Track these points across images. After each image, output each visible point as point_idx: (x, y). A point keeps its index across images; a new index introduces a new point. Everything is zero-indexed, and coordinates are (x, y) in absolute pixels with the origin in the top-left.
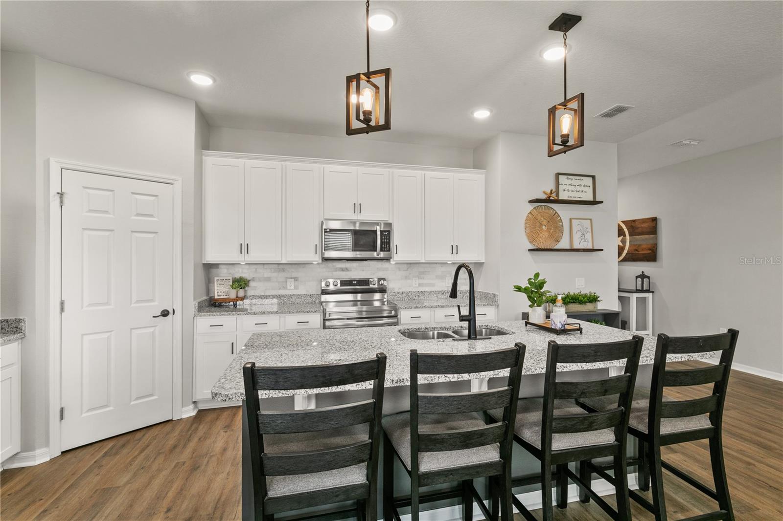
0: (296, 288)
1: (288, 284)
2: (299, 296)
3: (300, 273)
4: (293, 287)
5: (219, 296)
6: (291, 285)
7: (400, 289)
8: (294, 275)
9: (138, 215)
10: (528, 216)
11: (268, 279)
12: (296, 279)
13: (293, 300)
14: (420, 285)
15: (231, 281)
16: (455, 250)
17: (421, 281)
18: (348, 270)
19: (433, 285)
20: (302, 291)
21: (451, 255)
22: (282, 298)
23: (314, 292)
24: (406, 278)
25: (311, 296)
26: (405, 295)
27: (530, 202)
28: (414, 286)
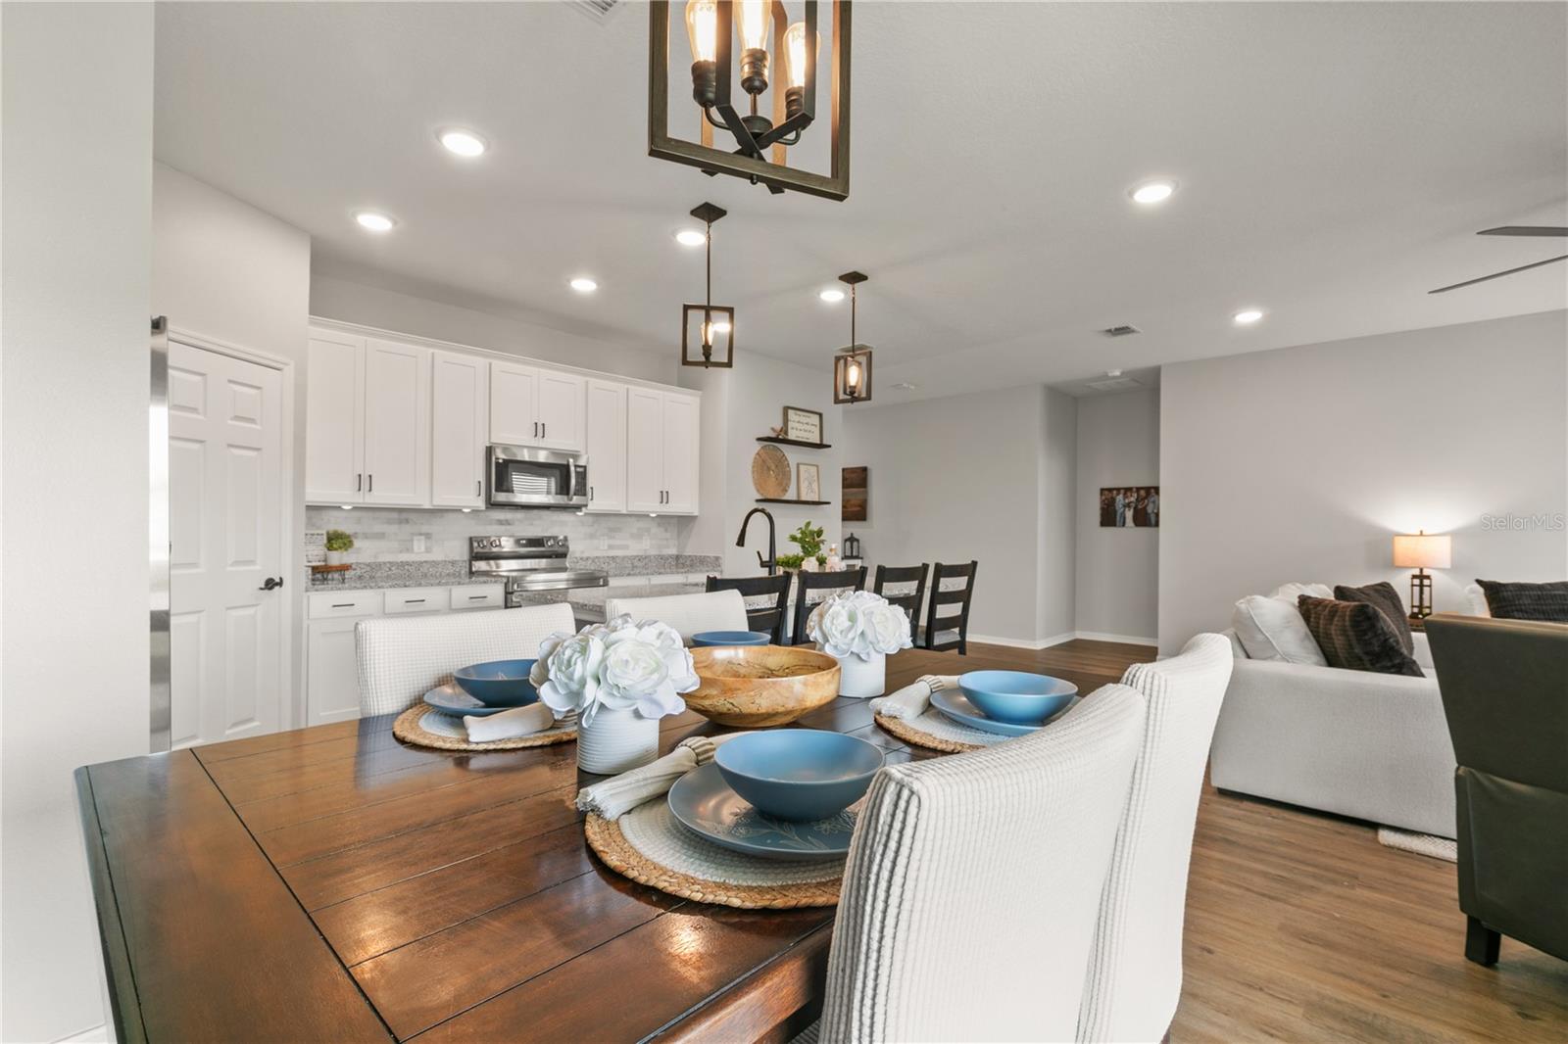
0: (428, 550)
1: (415, 543)
2: (434, 564)
3: (435, 527)
4: (423, 549)
5: (309, 562)
6: (419, 545)
7: (583, 552)
8: (425, 529)
9: (237, 418)
10: (755, 458)
11: (381, 536)
12: (428, 536)
13: (424, 569)
14: (610, 547)
15: (325, 537)
16: (664, 497)
17: (612, 542)
18: (509, 524)
19: (626, 547)
20: (437, 555)
21: (658, 504)
22: (406, 567)
23: (457, 558)
24: (592, 536)
25: (453, 563)
26: (590, 561)
27: (759, 439)
28: (602, 548)
